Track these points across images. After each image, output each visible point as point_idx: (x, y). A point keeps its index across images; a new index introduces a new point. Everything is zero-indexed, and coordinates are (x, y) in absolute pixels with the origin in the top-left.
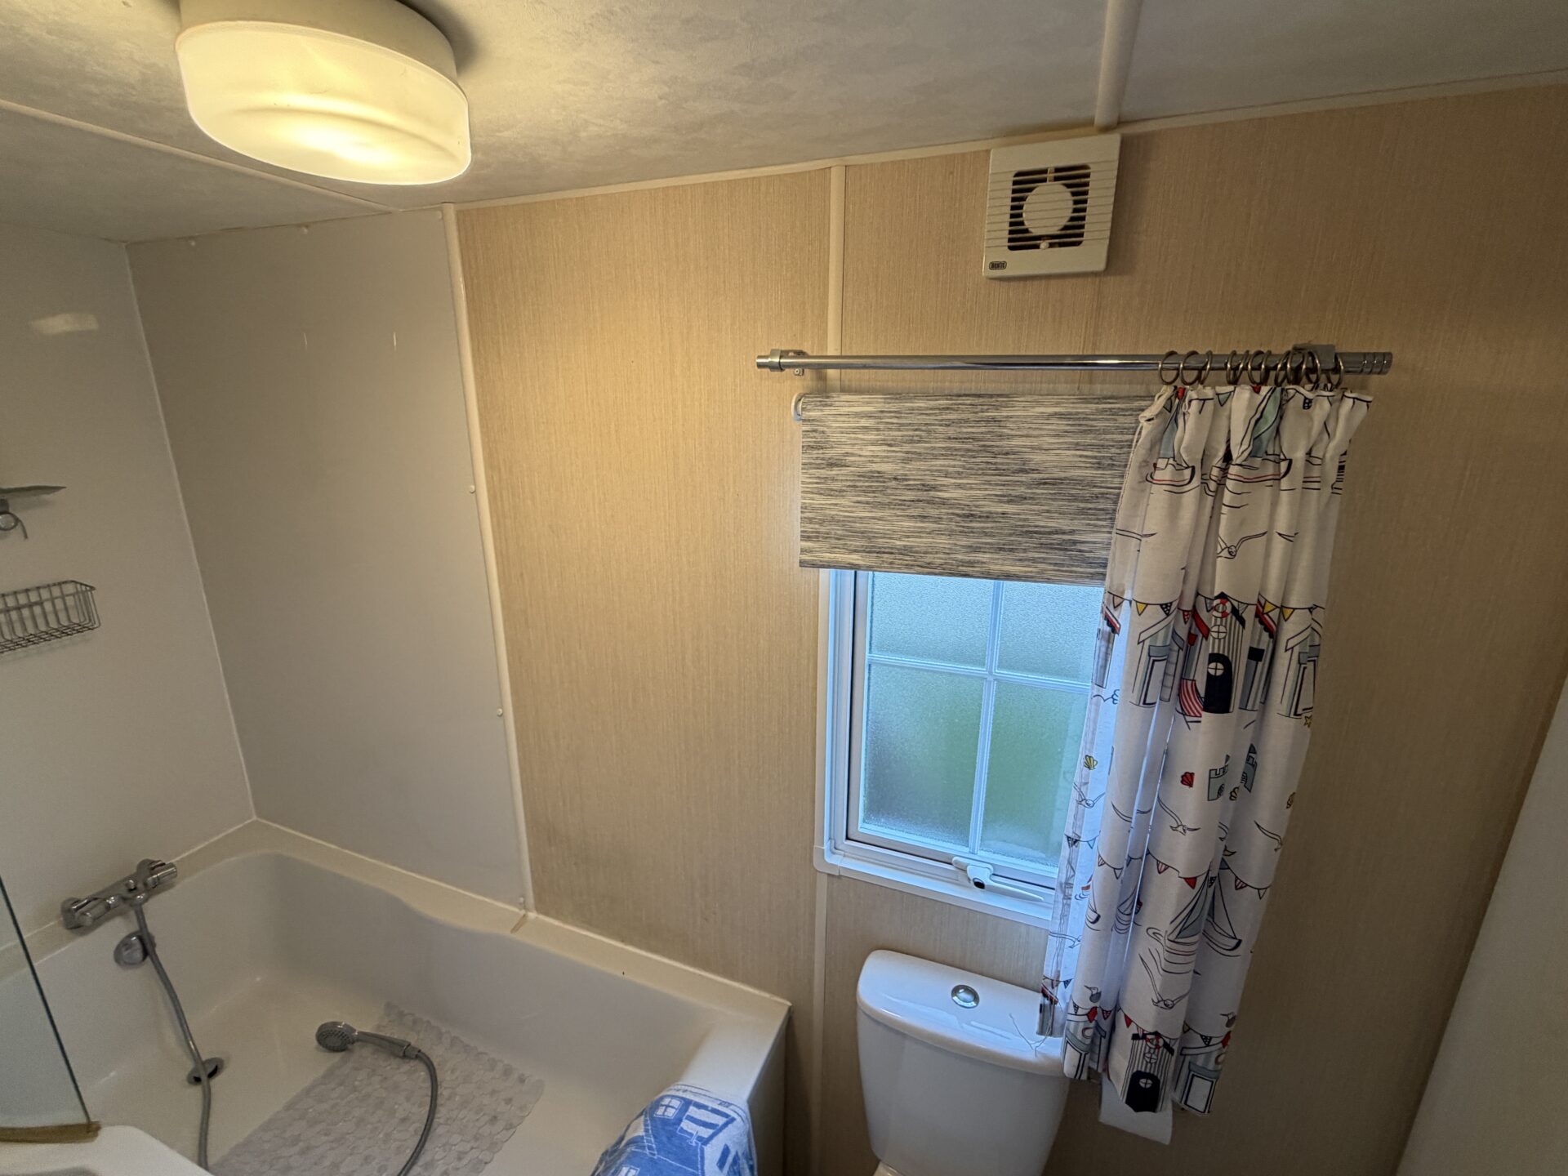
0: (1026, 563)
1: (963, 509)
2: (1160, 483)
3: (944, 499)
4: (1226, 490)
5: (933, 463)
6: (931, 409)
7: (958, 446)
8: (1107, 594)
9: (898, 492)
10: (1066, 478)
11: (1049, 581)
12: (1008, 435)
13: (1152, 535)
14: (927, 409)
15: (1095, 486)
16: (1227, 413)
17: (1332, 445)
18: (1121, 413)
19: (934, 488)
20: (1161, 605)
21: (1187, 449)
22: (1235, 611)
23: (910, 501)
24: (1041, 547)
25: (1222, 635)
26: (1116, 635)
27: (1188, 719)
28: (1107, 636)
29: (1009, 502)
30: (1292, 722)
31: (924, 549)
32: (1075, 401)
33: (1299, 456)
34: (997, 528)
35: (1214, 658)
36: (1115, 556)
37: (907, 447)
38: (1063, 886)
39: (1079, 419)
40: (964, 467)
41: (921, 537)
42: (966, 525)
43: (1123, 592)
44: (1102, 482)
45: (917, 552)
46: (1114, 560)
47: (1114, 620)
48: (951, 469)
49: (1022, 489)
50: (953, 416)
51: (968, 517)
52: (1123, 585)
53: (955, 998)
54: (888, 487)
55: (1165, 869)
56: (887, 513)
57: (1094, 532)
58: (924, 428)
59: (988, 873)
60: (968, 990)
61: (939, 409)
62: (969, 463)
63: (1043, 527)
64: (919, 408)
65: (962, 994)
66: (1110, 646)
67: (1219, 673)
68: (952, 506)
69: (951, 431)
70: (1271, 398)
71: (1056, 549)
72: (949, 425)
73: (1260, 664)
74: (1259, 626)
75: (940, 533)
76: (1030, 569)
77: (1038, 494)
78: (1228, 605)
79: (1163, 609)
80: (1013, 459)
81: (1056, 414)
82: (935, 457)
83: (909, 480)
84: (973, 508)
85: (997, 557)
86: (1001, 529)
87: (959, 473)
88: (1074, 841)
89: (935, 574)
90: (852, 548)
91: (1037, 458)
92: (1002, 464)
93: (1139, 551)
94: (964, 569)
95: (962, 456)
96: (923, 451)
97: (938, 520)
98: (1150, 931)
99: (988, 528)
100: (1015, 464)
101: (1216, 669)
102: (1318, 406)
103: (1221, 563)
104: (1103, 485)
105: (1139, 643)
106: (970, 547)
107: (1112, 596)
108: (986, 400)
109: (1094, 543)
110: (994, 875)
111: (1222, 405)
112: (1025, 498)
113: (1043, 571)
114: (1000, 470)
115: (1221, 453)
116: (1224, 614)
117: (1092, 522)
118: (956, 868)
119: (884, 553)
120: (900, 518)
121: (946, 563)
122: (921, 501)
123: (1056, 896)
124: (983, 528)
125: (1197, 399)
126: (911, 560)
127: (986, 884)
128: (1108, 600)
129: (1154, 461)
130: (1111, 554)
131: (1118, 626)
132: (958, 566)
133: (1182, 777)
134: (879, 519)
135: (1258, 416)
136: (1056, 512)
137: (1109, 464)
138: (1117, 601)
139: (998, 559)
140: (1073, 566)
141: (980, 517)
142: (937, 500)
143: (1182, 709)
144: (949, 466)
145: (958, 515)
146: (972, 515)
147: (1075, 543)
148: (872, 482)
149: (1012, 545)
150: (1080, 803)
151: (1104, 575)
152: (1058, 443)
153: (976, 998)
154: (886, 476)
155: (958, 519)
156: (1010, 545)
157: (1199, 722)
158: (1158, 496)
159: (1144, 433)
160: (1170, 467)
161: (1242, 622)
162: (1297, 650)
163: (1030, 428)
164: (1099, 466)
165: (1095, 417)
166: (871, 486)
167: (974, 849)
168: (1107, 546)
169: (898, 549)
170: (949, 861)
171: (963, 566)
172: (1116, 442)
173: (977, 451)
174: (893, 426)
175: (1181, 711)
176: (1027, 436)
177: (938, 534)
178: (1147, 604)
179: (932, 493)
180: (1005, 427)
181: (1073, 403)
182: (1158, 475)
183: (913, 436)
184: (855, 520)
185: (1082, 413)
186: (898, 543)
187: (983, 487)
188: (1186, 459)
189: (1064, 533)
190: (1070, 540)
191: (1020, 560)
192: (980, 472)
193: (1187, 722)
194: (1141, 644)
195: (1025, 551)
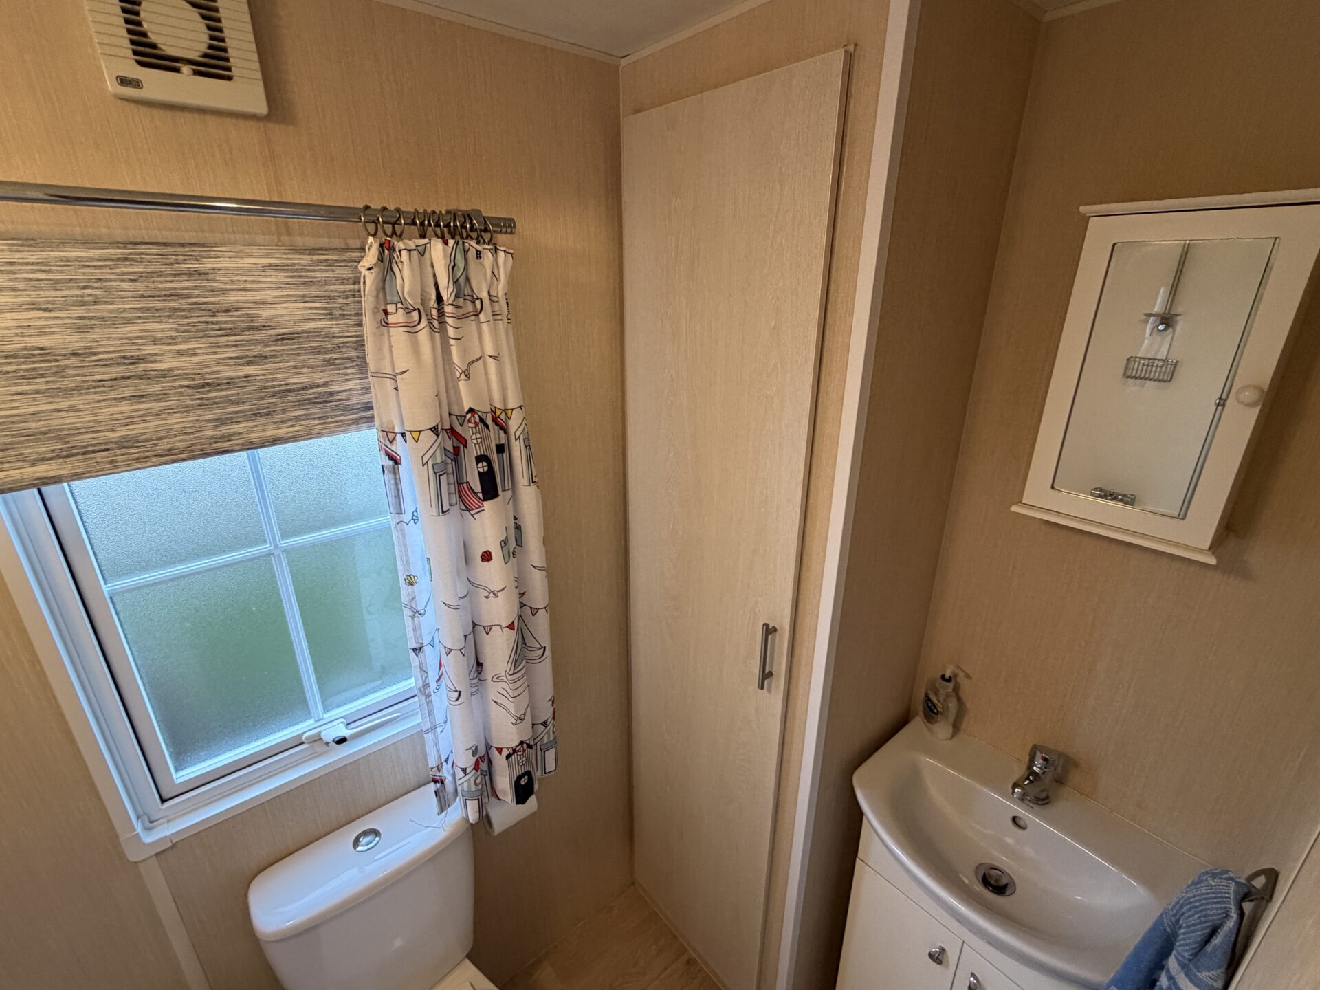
0: (289, 424)
1: (193, 379)
2: (396, 326)
3: (161, 370)
4: (448, 326)
5: (128, 329)
6: (99, 260)
7: (159, 305)
8: (380, 433)
9: (85, 371)
10: (303, 332)
11: (318, 435)
12: (222, 290)
13: (405, 372)
14: (92, 259)
15: (334, 337)
16: (428, 263)
17: (501, 286)
18: (336, 264)
19: (142, 359)
20: (431, 429)
21: (410, 294)
22: (482, 420)
23: (111, 380)
24: (299, 405)
25: (479, 440)
26: (400, 466)
27: (472, 512)
28: (392, 469)
29: (249, 363)
30: (533, 487)
31: (154, 436)
32: (287, 252)
33: (484, 295)
34: (245, 393)
35: (479, 459)
36: (375, 397)
37: (80, 311)
38: (422, 689)
39: (297, 270)
40: (177, 330)
41: (145, 422)
42: (204, 396)
43: (394, 428)
44: (340, 332)
45: (146, 440)
46: (377, 401)
47: (394, 454)
48: (159, 334)
49: (259, 348)
50: (139, 269)
51: (203, 387)
52: (392, 422)
53: (359, 849)
54: (66, 367)
55: (491, 629)
56: (77, 400)
57: (347, 380)
58: (96, 285)
59: (342, 726)
60: (365, 833)
61: (112, 260)
62: (183, 325)
63: (294, 384)
64: (78, 259)
65: (363, 840)
66: (397, 476)
67: (486, 469)
68: (175, 378)
69: (141, 287)
70: (458, 250)
71: (315, 403)
72: (135, 280)
73: (504, 454)
74: (496, 427)
75: (172, 411)
76: (297, 428)
77: (278, 351)
78: (476, 416)
79: (433, 432)
80: (238, 316)
81: (270, 265)
82: (130, 321)
83: (99, 353)
84: (207, 376)
85: (256, 424)
86: (250, 394)
87: (172, 338)
88: (418, 651)
89: (184, 460)
90: (34, 457)
91: (265, 313)
92: (226, 322)
93: (396, 389)
94: (219, 445)
95: (169, 317)
96: (105, 314)
97: (163, 396)
98: (495, 679)
99: (232, 395)
100: (243, 321)
101: (483, 467)
102: (485, 257)
103: (461, 384)
104: (341, 334)
105: (423, 465)
106: (217, 420)
107: (385, 433)
108: (179, 249)
109: (350, 390)
110: (348, 724)
111: (423, 256)
112: (266, 357)
113: (309, 428)
114: (226, 329)
115: (434, 297)
116: (477, 425)
117: (341, 371)
118: (308, 743)
119: (94, 452)
120: (103, 404)
121: (193, 445)
122: (128, 378)
123: (420, 701)
124: (227, 396)
125: (405, 249)
126: (144, 452)
127: (346, 736)
128: (383, 437)
129: (383, 308)
130: (374, 397)
131: (398, 457)
132: (211, 444)
133: (481, 557)
134: (67, 411)
135: (452, 264)
136: (303, 367)
137: (340, 315)
138: (391, 436)
139: (257, 426)
140: (336, 416)
141: (219, 385)
142: (152, 373)
143: (466, 507)
144: (155, 330)
145: (188, 387)
146: (208, 384)
147: (331, 394)
148: (34, 362)
149: (268, 408)
150: (413, 617)
151: (373, 417)
152: (283, 296)
153: (376, 833)
154: (57, 352)
155: (190, 391)
156: (265, 408)
157: (484, 510)
158: (399, 336)
159: (368, 282)
160: (400, 311)
161: (487, 427)
162: (521, 438)
163: (246, 281)
164: (331, 317)
165: (312, 268)
166: (34, 369)
167: (319, 716)
168: (367, 390)
169: (116, 443)
170: (300, 742)
171: (216, 443)
172: (340, 292)
173: (189, 310)
174: (42, 284)
175: (465, 508)
176: (245, 290)
177: (169, 413)
178: (420, 432)
179: (142, 366)
180: (215, 281)
181: (285, 254)
182: (392, 319)
183: (82, 296)
184: (23, 418)
185: (299, 264)
186: (111, 435)
187: (209, 350)
188: (411, 302)
189: (318, 386)
190: (326, 392)
191: (282, 422)
192: (201, 334)
193: (472, 515)
194: (426, 466)
195: (283, 411)
